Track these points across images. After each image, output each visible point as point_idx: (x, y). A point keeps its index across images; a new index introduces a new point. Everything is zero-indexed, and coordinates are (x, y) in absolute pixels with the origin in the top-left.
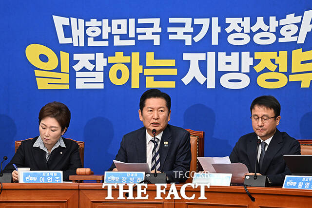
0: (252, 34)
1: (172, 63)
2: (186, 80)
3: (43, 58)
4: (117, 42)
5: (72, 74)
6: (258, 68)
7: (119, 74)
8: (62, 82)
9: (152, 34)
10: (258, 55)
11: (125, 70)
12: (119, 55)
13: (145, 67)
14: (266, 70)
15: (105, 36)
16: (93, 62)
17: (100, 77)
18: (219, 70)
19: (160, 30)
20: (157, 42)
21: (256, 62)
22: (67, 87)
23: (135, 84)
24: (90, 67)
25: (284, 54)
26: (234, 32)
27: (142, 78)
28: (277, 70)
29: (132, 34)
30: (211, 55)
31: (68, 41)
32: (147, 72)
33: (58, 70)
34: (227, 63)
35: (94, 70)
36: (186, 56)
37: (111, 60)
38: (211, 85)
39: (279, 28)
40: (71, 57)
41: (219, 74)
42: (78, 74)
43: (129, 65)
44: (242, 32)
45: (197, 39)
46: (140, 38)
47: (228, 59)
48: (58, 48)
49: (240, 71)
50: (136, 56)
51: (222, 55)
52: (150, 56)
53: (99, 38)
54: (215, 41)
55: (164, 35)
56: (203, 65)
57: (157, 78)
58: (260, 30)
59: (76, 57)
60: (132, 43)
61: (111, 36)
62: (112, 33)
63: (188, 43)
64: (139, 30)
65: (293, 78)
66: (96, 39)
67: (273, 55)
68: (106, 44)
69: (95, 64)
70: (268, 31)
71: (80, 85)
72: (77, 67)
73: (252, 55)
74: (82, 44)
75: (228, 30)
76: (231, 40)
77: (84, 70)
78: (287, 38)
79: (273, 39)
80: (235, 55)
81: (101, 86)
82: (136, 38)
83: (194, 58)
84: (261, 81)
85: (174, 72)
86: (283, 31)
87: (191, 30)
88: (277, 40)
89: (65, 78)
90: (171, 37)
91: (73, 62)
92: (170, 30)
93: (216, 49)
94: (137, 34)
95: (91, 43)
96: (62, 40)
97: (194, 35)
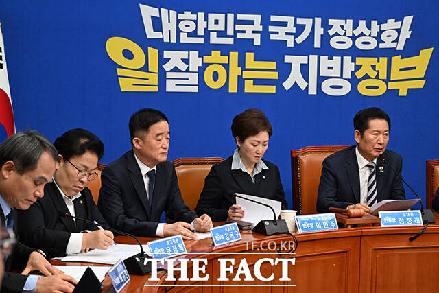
0: (354, 38)
1: (273, 65)
2: (287, 85)
3: (128, 54)
4: (214, 39)
5: (162, 75)
6: (359, 75)
7: (215, 76)
8: (150, 83)
9: (251, 32)
10: (359, 60)
11: (222, 72)
12: (216, 54)
13: (244, 69)
14: (366, 77)
15: (201, 32)
16: (186, 61)
17: (194, 79)
18: (321, 75)
19: (260, 28)
20: (257, 42)
21: (358, 67)
22: (156, 89)
23: (233, 88)
24: (183, 67)
25: (384, 60)
26: (337, 34)
27: (241, 81)
28: (377, 77)
29: (230, 32)
30: (314, 58)
31: (158, 35)
32: (246, 74)
33: (145, 69)
34: (329, 68)
35: (187, 70)
36: (288, 59)
37: (207, 59)
38: (313, 91)
39: (380, 33)
40: (161, 55)
41: (321, 79)
42: (169, 75)
43: (226, 66)
44: (345, 35)
45: (300, 40)
46: (239, 36)
47: (330, 63)
48: (145, 43)
49: (341, 77)
50: (234, 56)
51: (324, 59)
52: (250, 56)
53: (193, 34)
54: (317, 44)
55: (265, 34)
56: (305, 69)
57: (257, 82)
58: (362, 35)
59: (167, 54)
60: (230, 41)
61: (207, 32)
62: (209, 29)
63: (290, 44)
64: (238, 27)
65: (392, 86)
66: (190, 35)
67: (373, 60)
68: (201, 41)
69: (188, 64)
70: (370, 35)
71: (171, 87)
72: (167, 67)
73: (353, 61)
74: (174, 40)
75: (331, 32)
76: (333, 43)
77: (176, 70)
78: (388, 44)
79: (374, 44)
80: (337, 59)
81: (195, 89)
82: (234, 36)
83: (295, 61)
84: (362, 88)
85: (275, 75)
86: (383, 37)
87: (294, 30)
88: (378, 45)
89: (154, 79)
90: (273, 37)
91: (163, 61)
92: (271, 29)
93: (319, 53)
94: (236, 32)
95: (184, 39)
96: (151, 33)
97: (296, 35)
